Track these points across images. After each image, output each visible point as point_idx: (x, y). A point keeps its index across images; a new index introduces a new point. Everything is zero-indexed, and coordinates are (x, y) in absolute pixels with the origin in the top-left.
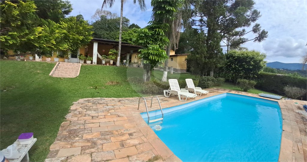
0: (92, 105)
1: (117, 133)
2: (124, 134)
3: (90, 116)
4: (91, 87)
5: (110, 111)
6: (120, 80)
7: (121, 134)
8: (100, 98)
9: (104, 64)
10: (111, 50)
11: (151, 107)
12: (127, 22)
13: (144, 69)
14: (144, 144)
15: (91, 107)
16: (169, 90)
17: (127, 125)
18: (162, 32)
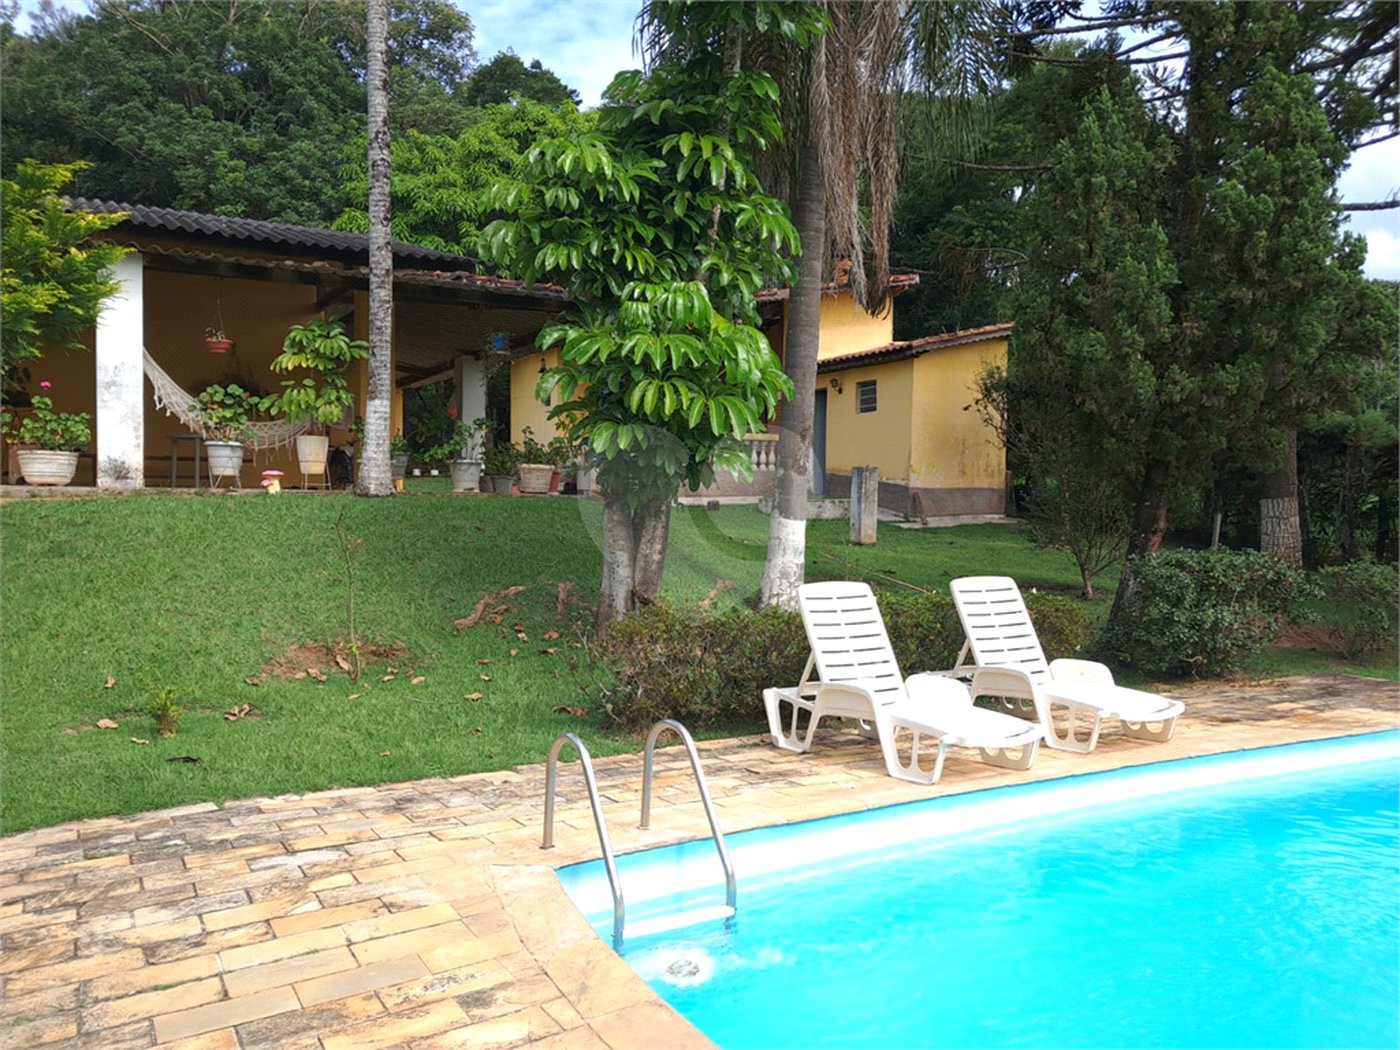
0: (131, 870)
1: (375, 1007)
2: (428, 1003)
3: (127, 946)
4: (105, 723)
5: (315, 886)
6: (405, 624)
7: (405, 1006)
8: (211, 806)
9: (227, 482)
10: (297, 333)
11: (644, 823)
12: (447, 39)
13: (608, 505)
14: (558, 1037)
15: (124, 883)
16: (806, 687)
17: (448, 954)
18: (725, 163)
